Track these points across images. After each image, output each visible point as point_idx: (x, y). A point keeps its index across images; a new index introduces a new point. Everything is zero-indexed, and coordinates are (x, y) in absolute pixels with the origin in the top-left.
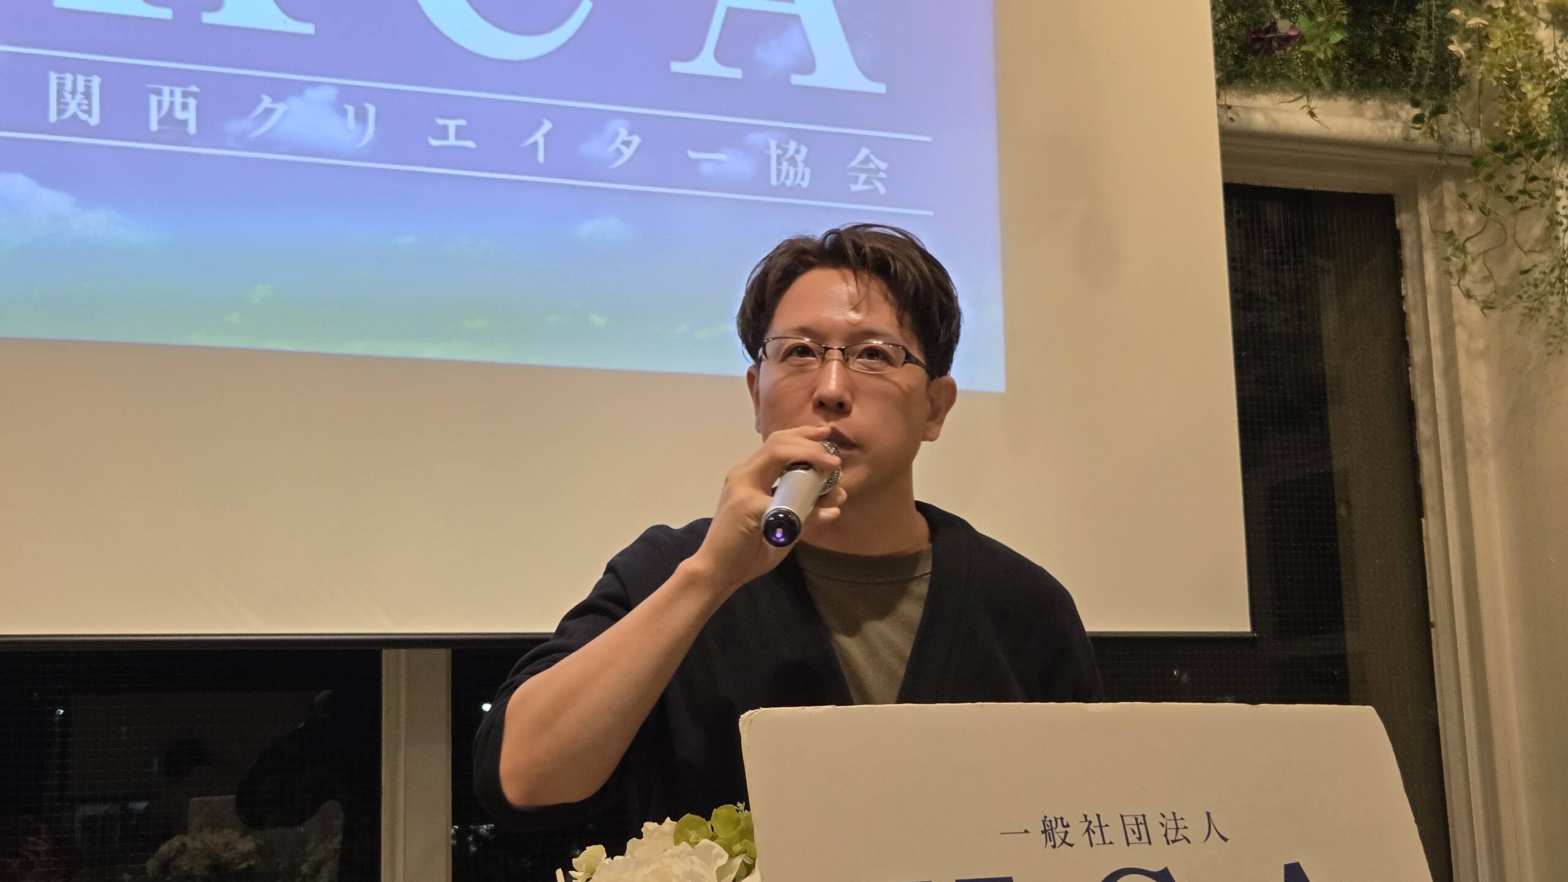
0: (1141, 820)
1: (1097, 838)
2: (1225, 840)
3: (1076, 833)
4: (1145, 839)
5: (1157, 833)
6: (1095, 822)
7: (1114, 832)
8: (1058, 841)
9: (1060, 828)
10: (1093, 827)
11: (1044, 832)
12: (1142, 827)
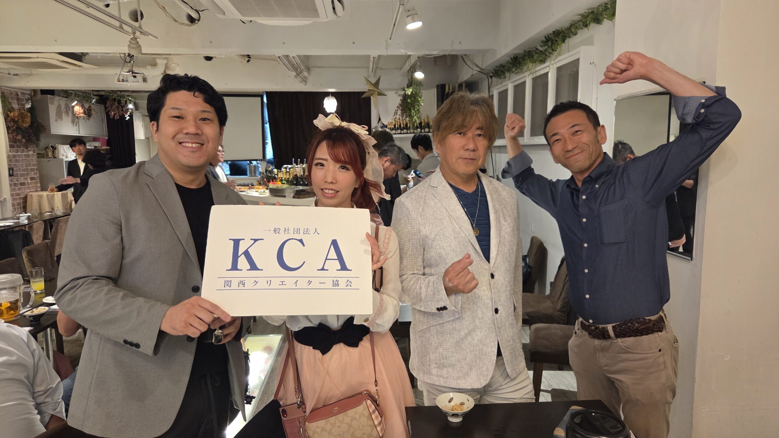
0: (298, 229)
1: (286, 232)
2: (319, 234)
3: (282, 231)
4: (298, 233)
5: (302, 232)
6: (287, 229)
7: (291, 231)
8: (277, 232)
9: (278, 230)
10: (286, 230)
11: (274, 231)
12: (298, 231)
